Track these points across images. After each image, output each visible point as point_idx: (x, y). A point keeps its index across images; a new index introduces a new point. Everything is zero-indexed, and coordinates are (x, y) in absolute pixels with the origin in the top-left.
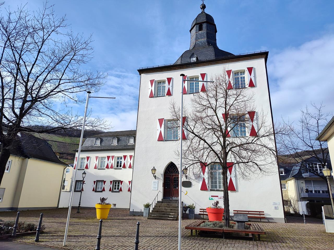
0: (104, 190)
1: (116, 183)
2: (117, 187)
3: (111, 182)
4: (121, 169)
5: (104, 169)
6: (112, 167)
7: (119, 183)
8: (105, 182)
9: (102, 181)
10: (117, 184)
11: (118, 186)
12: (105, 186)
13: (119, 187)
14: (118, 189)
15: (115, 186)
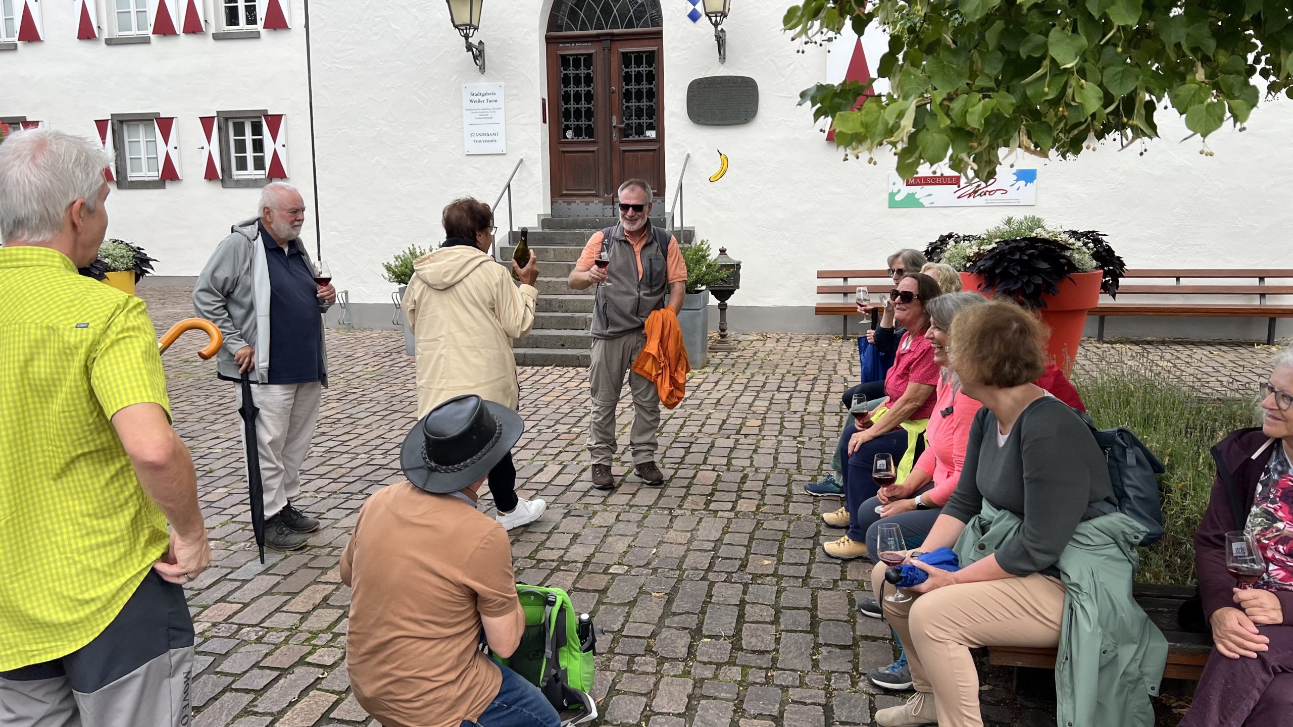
0: (169, 174)
1: (239, 130)
2: (250, 154)
3: (207, 122)
4: (256, 36)
5: (146, 41)
6: (193, 26)
7: (257, 129)
8: (166, 125)
9: (145, 120)
10: (249, 137)
11: (258, 146)
12: (170, 148)
13: (262, 151)
14: (259, 164)
15: (241, 146)
